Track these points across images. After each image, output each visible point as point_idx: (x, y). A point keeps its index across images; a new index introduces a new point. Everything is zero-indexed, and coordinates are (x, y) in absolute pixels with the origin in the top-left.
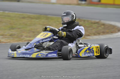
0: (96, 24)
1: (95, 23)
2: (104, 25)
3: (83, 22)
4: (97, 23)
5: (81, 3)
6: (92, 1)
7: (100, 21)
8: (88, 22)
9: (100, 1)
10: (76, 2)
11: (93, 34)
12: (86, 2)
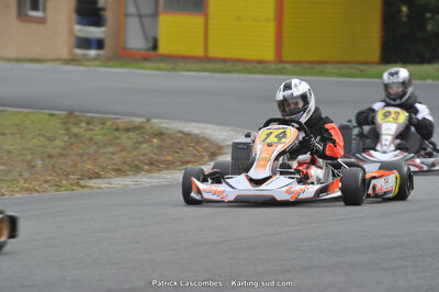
0: (132, 134)
1: (127, 130)
2: (160, 134)
3: (83, 125)
4: (138, 128)
5: (84, 55)
6: (124, 48)
7: (149, 120)
8: (104, 124)
9: (155, 47)
10: (64, 54)
11: (115, 170)
12: (101, 52)
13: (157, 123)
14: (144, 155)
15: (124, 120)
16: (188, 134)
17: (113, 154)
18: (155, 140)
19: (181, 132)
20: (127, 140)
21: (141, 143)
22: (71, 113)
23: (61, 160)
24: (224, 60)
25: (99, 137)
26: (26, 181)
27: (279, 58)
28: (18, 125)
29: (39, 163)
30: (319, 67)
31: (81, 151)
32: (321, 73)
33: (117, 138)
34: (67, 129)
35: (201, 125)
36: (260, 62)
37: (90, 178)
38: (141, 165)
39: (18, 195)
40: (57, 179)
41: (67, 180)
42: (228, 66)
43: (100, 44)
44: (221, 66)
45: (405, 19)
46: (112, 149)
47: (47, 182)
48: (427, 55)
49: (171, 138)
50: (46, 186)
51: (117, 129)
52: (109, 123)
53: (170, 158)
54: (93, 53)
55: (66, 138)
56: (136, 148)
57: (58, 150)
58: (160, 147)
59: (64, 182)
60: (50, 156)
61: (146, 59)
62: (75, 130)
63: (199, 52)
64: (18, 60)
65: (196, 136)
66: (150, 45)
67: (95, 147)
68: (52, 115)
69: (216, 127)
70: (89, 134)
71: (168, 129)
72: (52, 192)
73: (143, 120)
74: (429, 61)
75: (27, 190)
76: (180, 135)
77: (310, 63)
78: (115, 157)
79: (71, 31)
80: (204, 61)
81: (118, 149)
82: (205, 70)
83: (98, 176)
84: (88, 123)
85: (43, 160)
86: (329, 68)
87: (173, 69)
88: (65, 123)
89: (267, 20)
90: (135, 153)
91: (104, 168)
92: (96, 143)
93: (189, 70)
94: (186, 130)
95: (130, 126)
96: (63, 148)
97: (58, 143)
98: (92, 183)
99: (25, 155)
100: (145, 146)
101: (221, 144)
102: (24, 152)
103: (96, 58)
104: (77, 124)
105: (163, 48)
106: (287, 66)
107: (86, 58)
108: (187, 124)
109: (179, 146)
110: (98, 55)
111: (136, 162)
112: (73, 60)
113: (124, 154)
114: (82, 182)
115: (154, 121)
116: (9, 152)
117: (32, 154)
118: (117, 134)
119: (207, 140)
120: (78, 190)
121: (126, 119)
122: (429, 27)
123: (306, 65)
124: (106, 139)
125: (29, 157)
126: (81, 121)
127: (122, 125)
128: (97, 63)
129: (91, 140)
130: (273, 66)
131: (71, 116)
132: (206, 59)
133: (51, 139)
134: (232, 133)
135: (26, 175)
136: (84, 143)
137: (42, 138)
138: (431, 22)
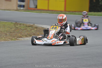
0: (30, 28)
1: (29, 26)
2: (36, 28)
3: (19, 25)
4: (31, 26)
5: (20, 9)
6: (29, 7)
7: (34, 24)
8: (24, 25)
9: (36, 7)
10: (15, 8)
11: (25, 36)
12: (24, 8)
13: (36, 25)
14: (32, 32)
15: (28, 24)
17: (25, 32)
18: (35, 29)
19: (41, 27)
20: (29, 29)
21: (32, 30)
22: (16, 22)
23: (13, 33)
24: (52, 11)
25: (23, 28)
26: (4, 38)
27: (65, 10)
28: (4, 25)
29: (8, 34)
30: (74, 13)
31: (18, 31)
32: (75, 14)
33: (27, 28)
34: (15, 26)
35: (46, 26)
36: (61, 11)
37: (20, 38)
38: (31, 35)
39: (2, 41)
40: (12, 38)
41: (14, 38)
42: (53, 12)
43: (24, 6)
44: (52, 12)
45: (95, 2)
46: (25, 31)
47: (9, 38)
49: (39, 29)
50: (9, 39)
51: (27, 26)
52: (25, 25)
53: (38, 33)
54: (22, 8)
55: (15, 28)
56: (31, 31)
57: (13, 31)
58: (36, 31)
59: (13, 38)
60: (11, 32)
61: (34, 10)
62: (17, 26)
63: (46, 9)
64: (5, 10)
65: (45, 28)
66: (35, 7)
67: (21, 30)
68: (12, 23)
70: (20, 27)
72: (10, 41)
73: (33, 24)
74: (100, 11)
75: (5, 40)
76: (41, 28)
77: (72, 11)
78: (26, 33)
79: (17, 3)
80: (48, 11)
81: (27, 31)
82: (48, 13)
83: (21, 37)
84: (20, 25)
85: (9, 33)
86: (76, 13)
87: (40, 13)
88: (15, 25)
90: (30, 32)
91: (23, 35)
92: (22, 29)
93: (44, 13)
94: (43, 27)
95: (30, 26)
96: (14, 30)
97: (13, 29)
98: (20, 39)
99: (5, 32)
100: (33, 30)
102: (5, 31)
103: (23, 10)
104: (17, 25)
105: (38, 8)
106: (67, 12)
107: (20, 10)
108: (43, 25)
109: (41, 30)
110: (23, 9)
111: (31, 34)
112: (17, 10)
113: (28, 32)
114: (17, 39)
115: (36, 24)
116: (1, 31)
117: (7, 32)
118: (27, 27)
120: (17, 40)
121: (29, 24)
122: (100, 3)
123: (71, 12)
124: (24, 28)
125: (6, 32)
126: (18, 24)
127: (28, 25)
128: (23, 11)
129: (20, 29)
130: (64, 12)
131: (16, 23)
132: (48, 10)
133: (11, 28)
135: (5, 36)
136: (19, 29)
137: (9, 28)
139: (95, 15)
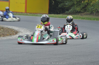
14: (1, 33)
16: (9, 28)
32: (37, 16)
35: (12, 26)
36: (22, 13)
48: (58, 13)
65: (11, 29)
69: (15, 27)
71: (4, 27)
74: (59, 14)
77: (34, 13)
89: (23, 3)
94: (8, 27)
101: (17, 31)
106: (28, 14)
108: (8, 26)
109: (8, 31)
119: (13, 30)
130: (25, 14)
134: (19, 28)
138: (60, 5)
139: (56, 17)
